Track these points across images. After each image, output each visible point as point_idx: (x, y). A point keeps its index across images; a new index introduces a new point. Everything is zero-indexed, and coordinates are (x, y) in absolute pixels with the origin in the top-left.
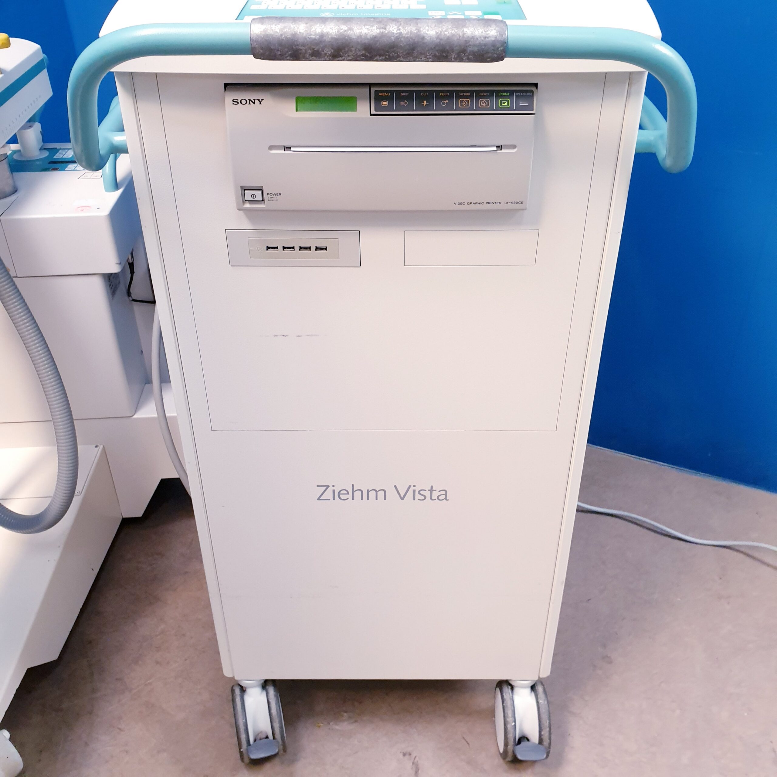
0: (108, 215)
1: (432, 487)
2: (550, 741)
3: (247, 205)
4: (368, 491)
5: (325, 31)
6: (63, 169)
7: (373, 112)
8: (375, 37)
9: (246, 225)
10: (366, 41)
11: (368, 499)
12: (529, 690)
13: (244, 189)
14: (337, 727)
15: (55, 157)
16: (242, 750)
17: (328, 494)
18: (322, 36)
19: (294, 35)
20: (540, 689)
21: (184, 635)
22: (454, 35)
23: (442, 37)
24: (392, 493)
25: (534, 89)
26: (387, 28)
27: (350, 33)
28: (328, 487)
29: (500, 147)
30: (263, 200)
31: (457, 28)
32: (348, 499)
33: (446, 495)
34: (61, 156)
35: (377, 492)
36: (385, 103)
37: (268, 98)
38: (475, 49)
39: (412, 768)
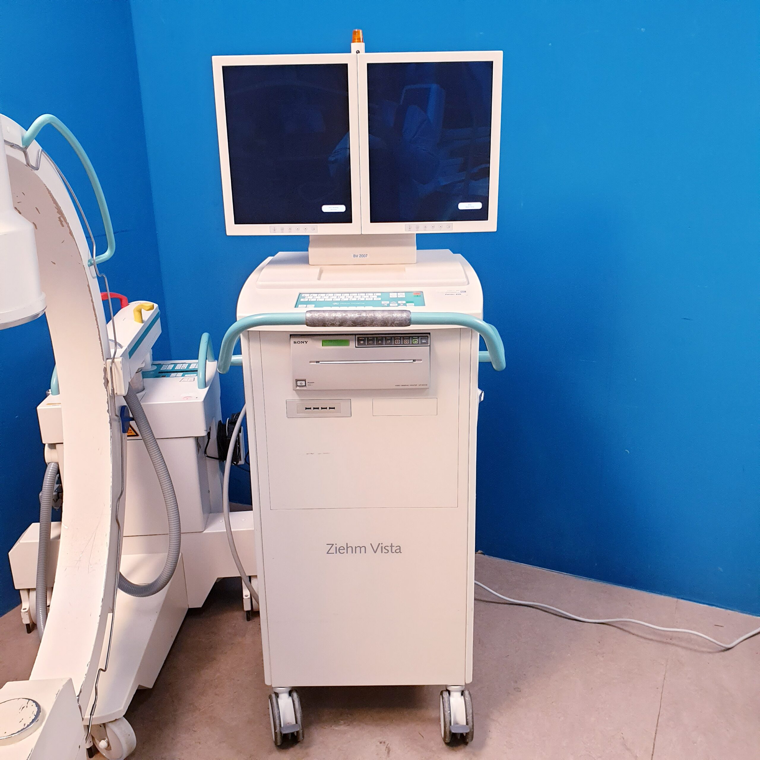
0: (203, 401)
1: (392, 544)
3: (298, 388)
4: (356, 548)
5: (336, 316)
6: (169, 376)
7: (357, 346)
8: (357, 318)
9: (296, 397)
10: (353, 320)
11: (356, 553)
12: (460, 694)
13: (297, 381)
14: (337, 728)
15: (161, 369)
16: (276, 731)
17: (333, 550)
18: (335, 318)
19: (324, 317)
20: (466, 693)
21: (233, 679)
22: (389, 317)
23: (384, 318)
24: (369, 549)
25: (428, 335)
26: (362, 314)
27: (346, 316)
28: (333, 545)
29: (414, 360)
30: (305, 386)
31: (390, 314)
32: (344, 553)
33: (400, 549)
34: (165, 369)
35: (361, 548)
36: (362, 342)
37: (310, 341)
38: (398, 322)
39: (386, 750)
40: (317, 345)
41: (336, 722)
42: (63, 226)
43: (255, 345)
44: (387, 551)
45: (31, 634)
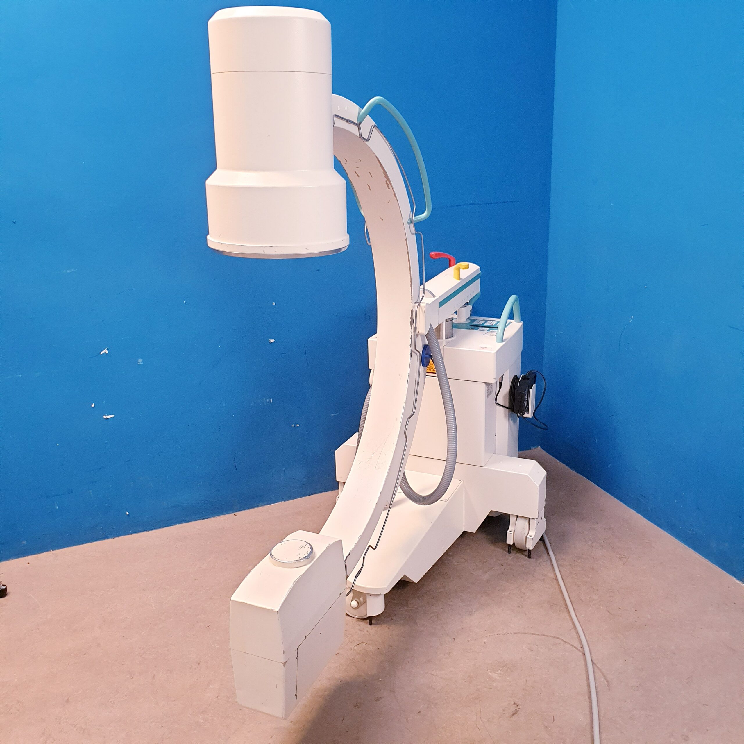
42: (389, 188)
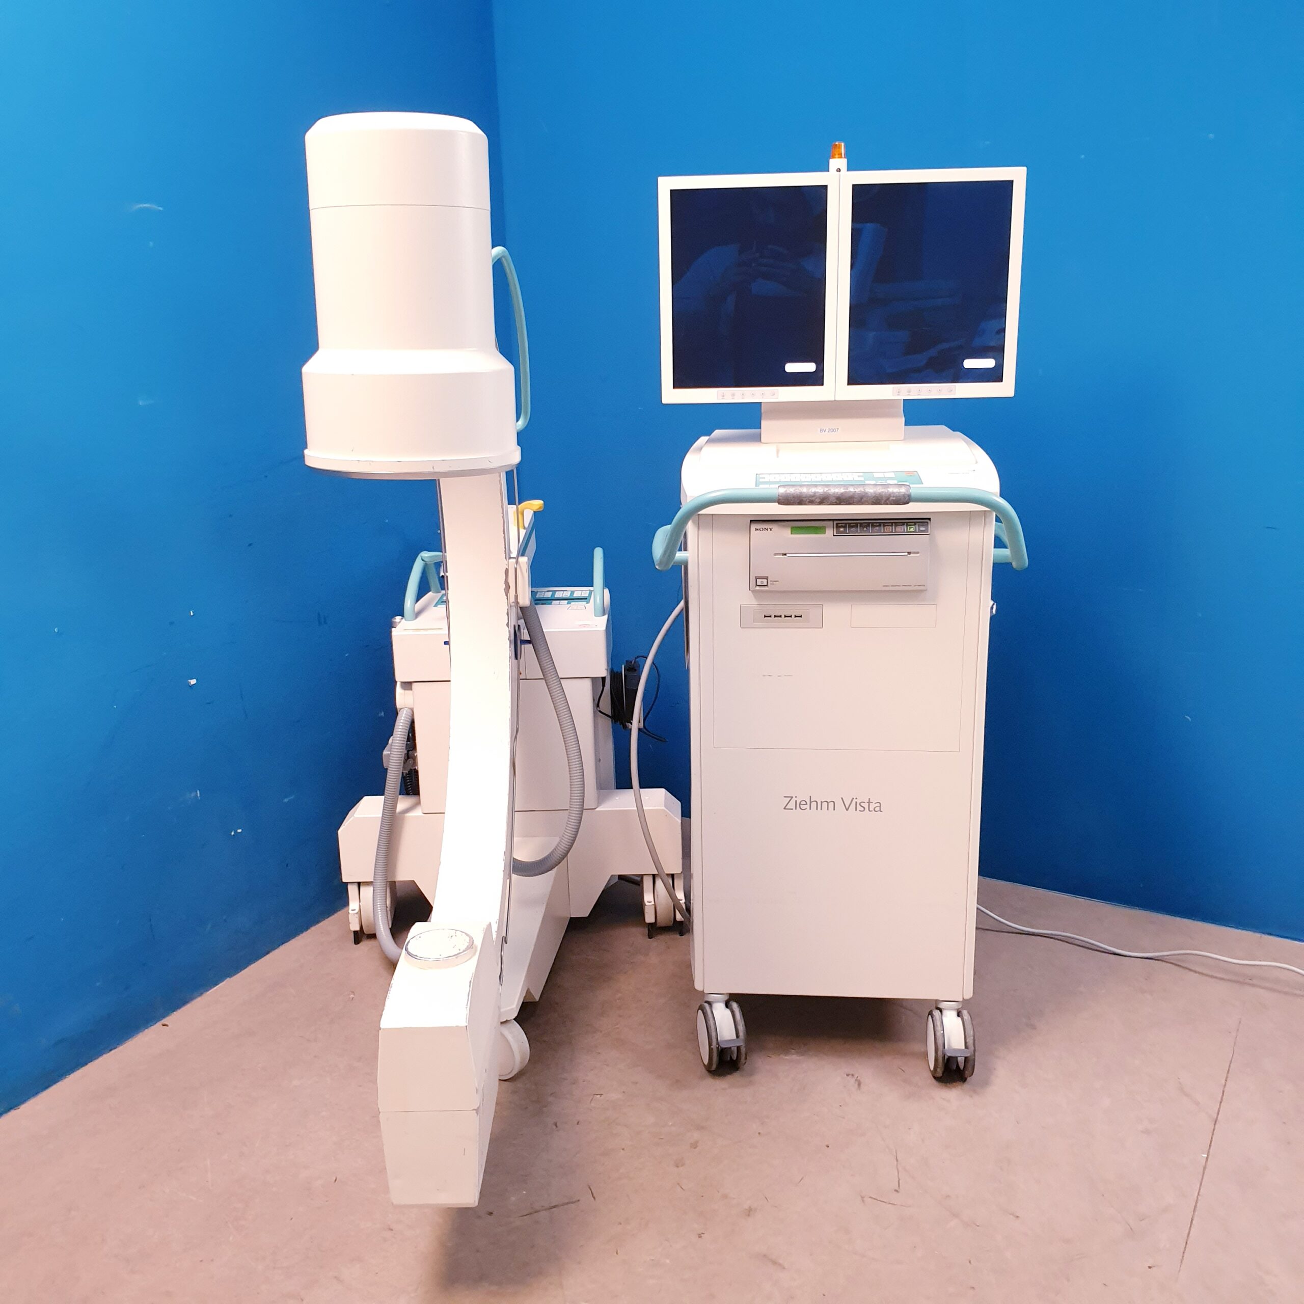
0: (604, 630)
1: (869, 799)
2: (975, 1048)
3: (758, 588)
4: (822, 802)
5: (817, 491)
7: (835, 534)
8: (842, 494)
9: (754, 602)
10: (837, 495)
11: (821, 809)
12: (955, 1013)
13: (757, 578)
14: (787, 1058)
17: (792, 805)
18: (815, 493)
19: (801, 493)
20: (965, 1013)
22: (883, 492)
23: (876, 493)
24: (839, 804)
25: (928, 521)
26: (848, 489)
27: (829, 491)
28: (792, 797)
29: (909, 553)
30: (767, 585)
31: (884, 489)
32: (806, 809)
33: (880, 806)
35: (828, 803)
36: (842, 529)
37: (775, 527)
38: (894, 498)
39: (855, 1083)
40: (784, 534)
41: (785, 1049)
43: (706, 534)
44: (862, 809)
45: (359, 945)
